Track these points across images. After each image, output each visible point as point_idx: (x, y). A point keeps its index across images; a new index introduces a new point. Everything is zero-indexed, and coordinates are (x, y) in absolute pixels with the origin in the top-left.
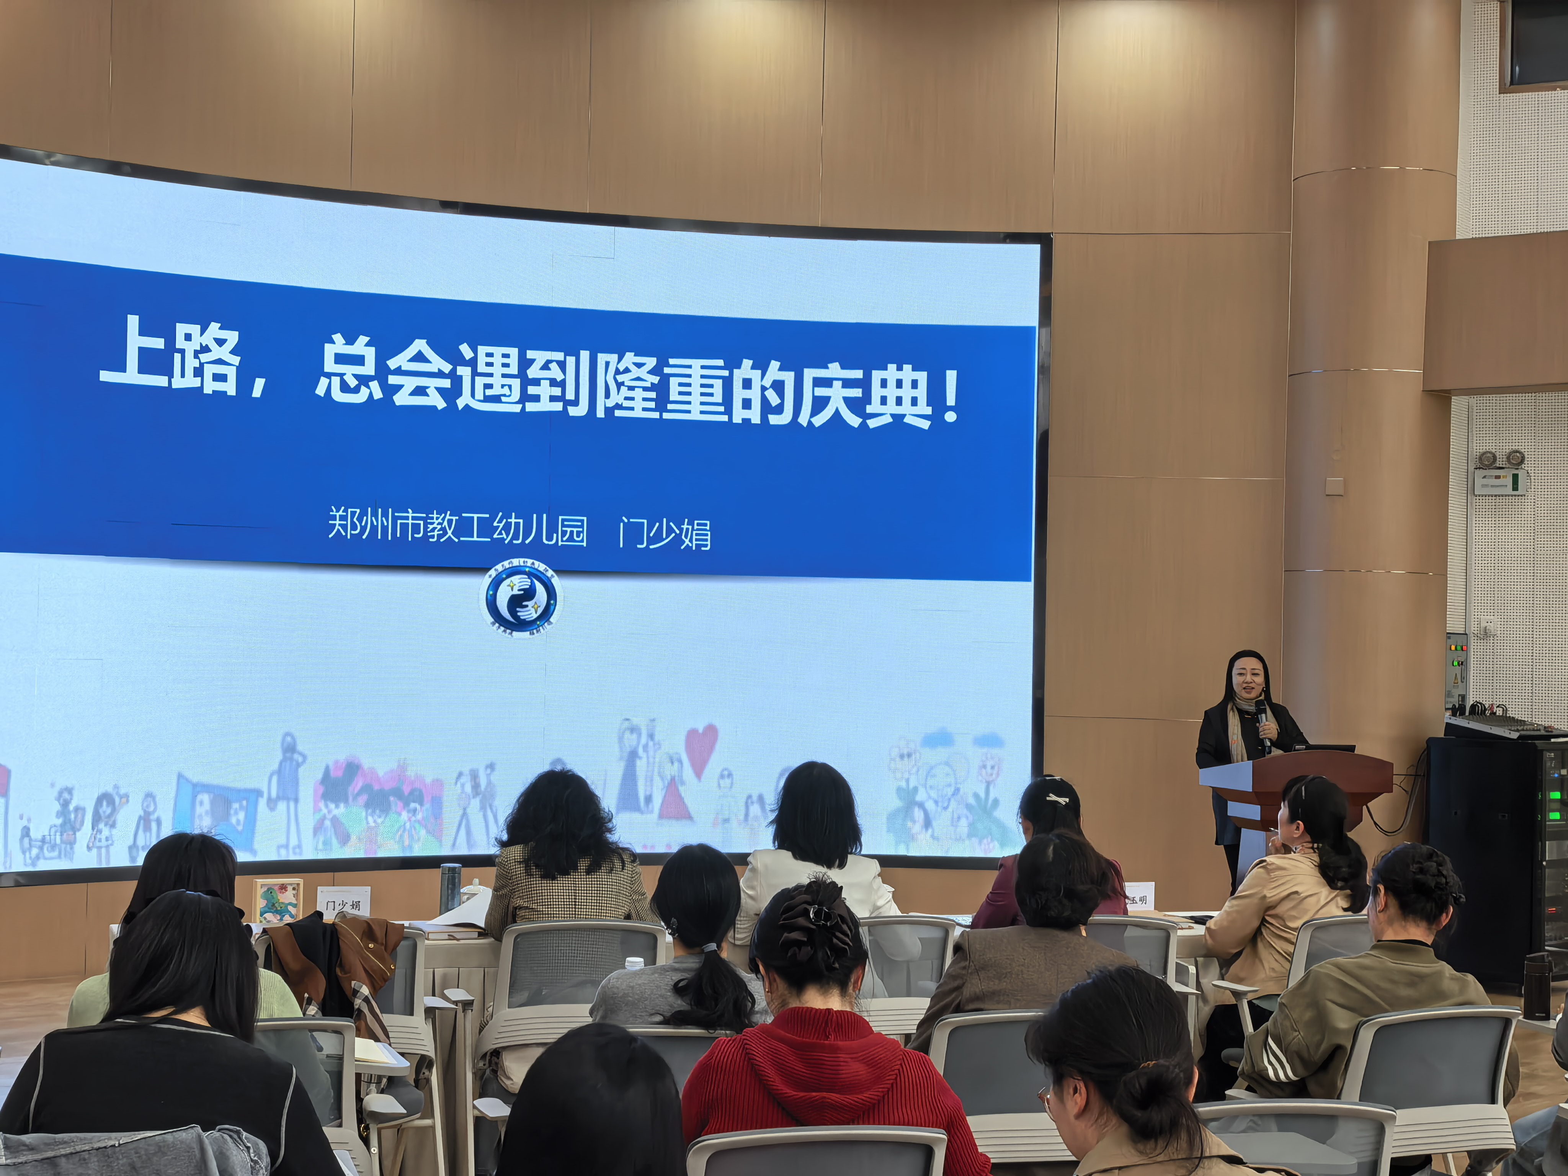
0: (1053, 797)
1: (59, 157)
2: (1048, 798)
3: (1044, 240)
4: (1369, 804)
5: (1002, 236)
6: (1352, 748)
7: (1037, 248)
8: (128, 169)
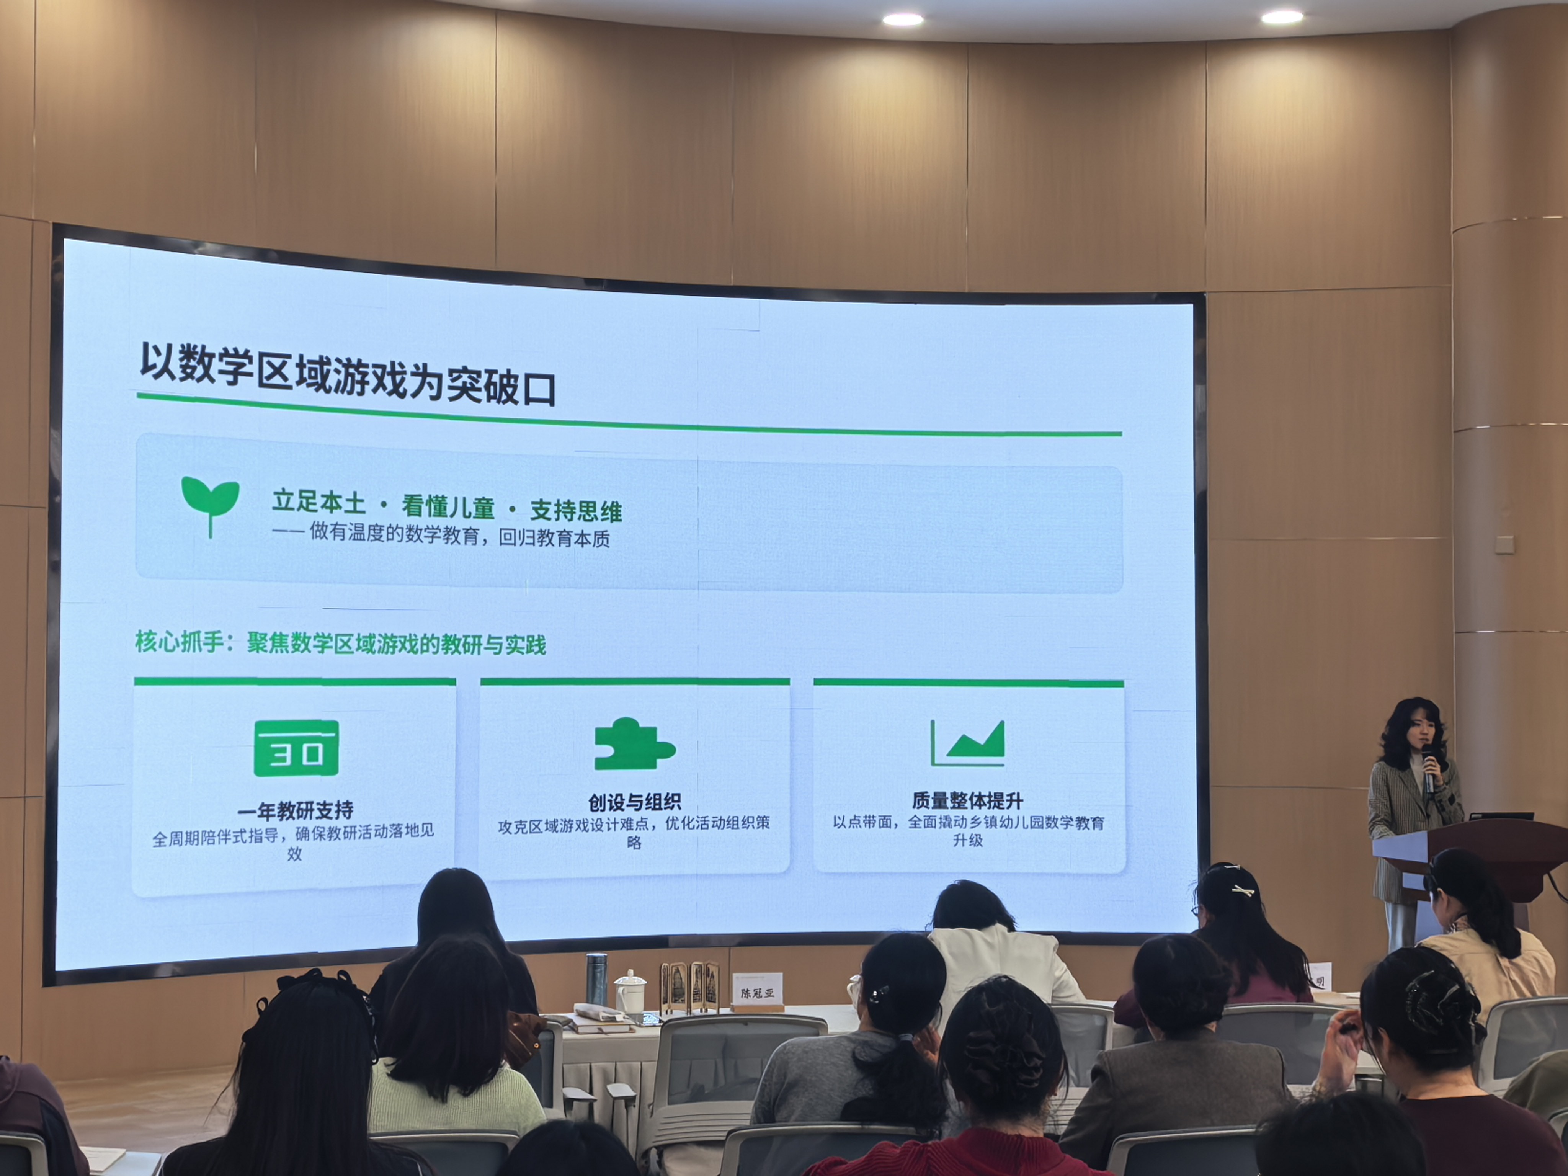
0: (1238, 889)
1: (209, 246)
2: (1234, 890)
3: (1198, 300)
4: (1552, 872)
5: (1154, 296)
6: (1531, 816)
7: (1190, 307)
8: (275, 255)
